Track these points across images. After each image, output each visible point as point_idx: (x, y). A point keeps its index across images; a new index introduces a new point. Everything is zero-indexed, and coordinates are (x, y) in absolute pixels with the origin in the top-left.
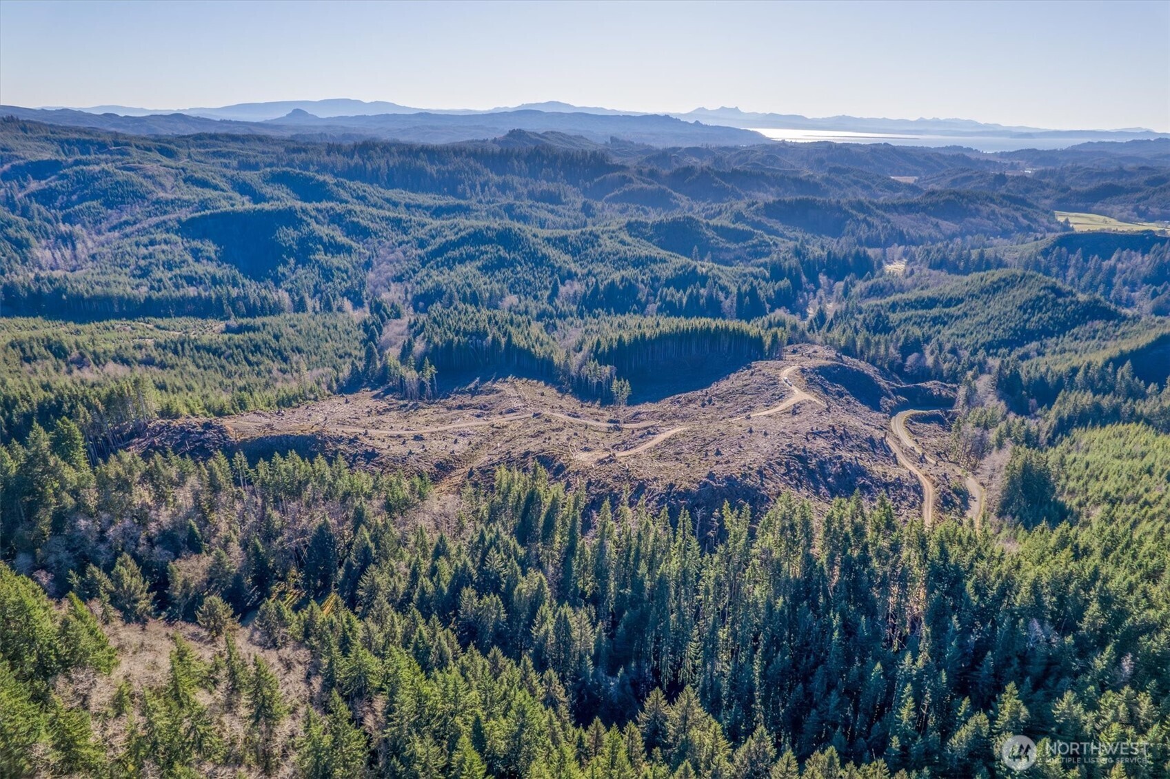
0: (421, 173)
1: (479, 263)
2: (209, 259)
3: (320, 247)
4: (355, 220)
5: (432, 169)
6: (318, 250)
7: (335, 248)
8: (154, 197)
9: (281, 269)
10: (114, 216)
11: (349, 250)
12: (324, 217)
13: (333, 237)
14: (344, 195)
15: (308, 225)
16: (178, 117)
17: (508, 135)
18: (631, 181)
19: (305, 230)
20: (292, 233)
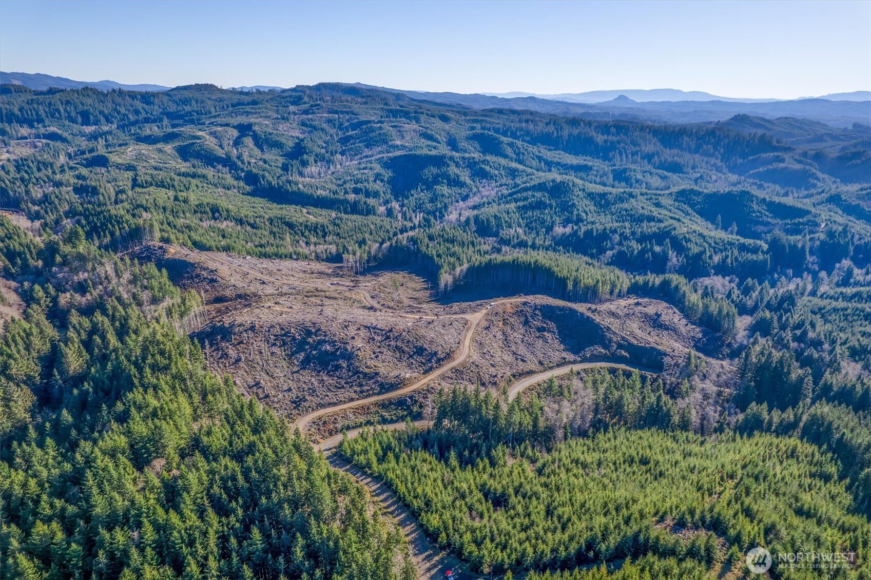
0: (590, 141)
1: (521, 204)
2: (382, 181)
3: (445, 181)
4: (483, 166)
5: (600, 138)
6: (443, 183)
7: (455, 182)
8: (390, 143)
9: (412, 192)
10: (367, 152)
11: (462, 185)
12: (464, 163)
13: (458, 176)
14: (509, 151)
15: (448, 166)
16: (532, 99)
17: (732, 119)
18: (783, 161)
19: (444, 169)
20: (434, 170)
